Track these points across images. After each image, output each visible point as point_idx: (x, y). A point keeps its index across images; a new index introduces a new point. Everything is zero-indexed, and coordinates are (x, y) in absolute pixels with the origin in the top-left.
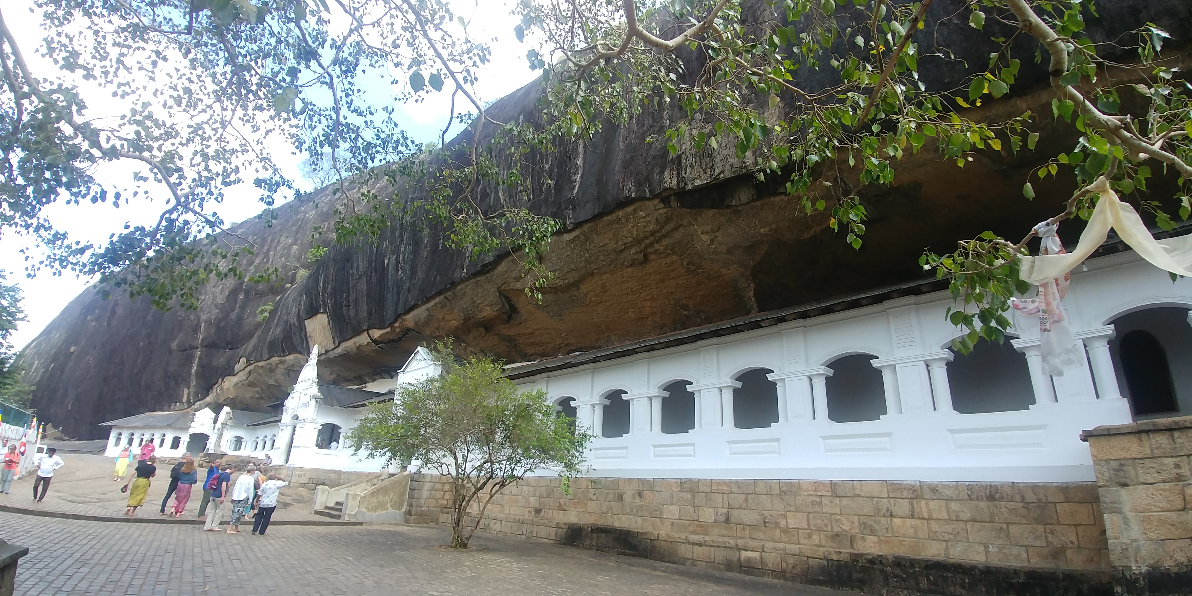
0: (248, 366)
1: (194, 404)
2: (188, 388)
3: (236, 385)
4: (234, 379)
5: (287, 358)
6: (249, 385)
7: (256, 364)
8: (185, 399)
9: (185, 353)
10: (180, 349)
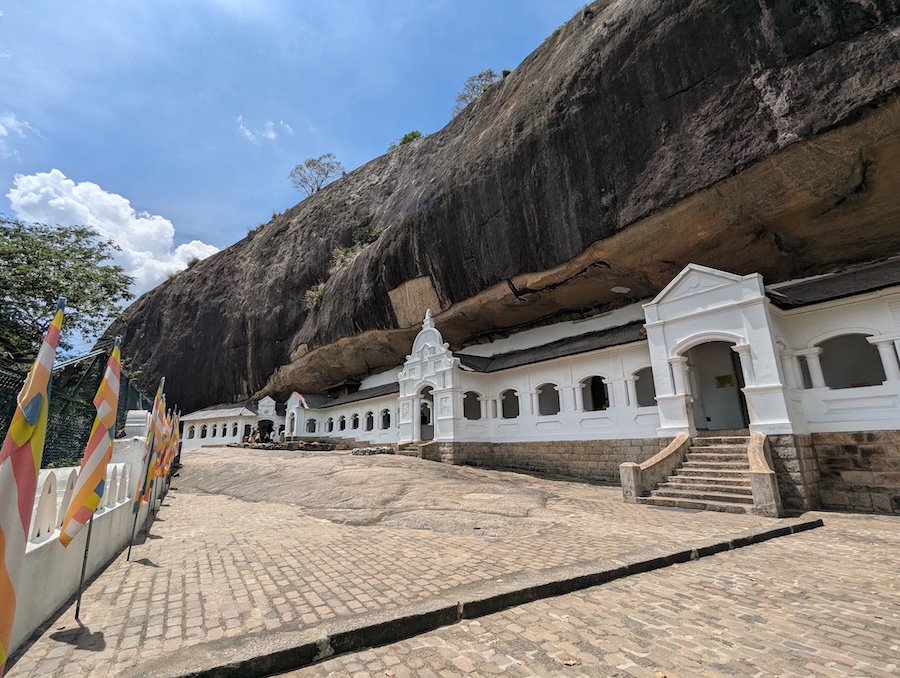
0: (310, 352)
1: (255, 394)
2: (247, 380)
4: (290, 368)
5: (361, 337)
6: (308, 371)
7: (321, 348)
8: (245, 391)
9: (238, 349)
10: (232, 346)
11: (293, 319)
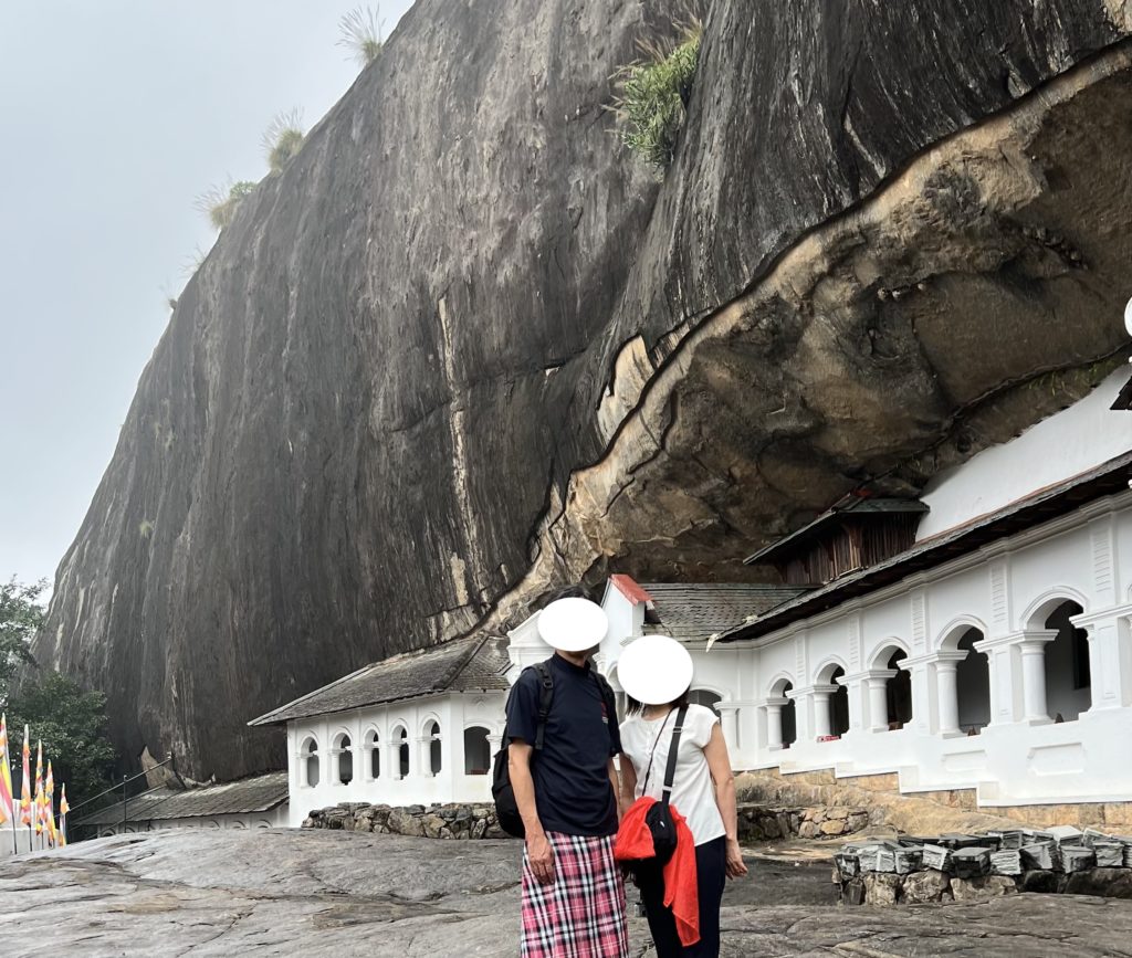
0: (659, 373)
1: (494, 607)
4: (607, 476)
6: (670, 475)
8: (462, 596)
9: (418, 429)
10: (399, 420)
11: (597, 250)
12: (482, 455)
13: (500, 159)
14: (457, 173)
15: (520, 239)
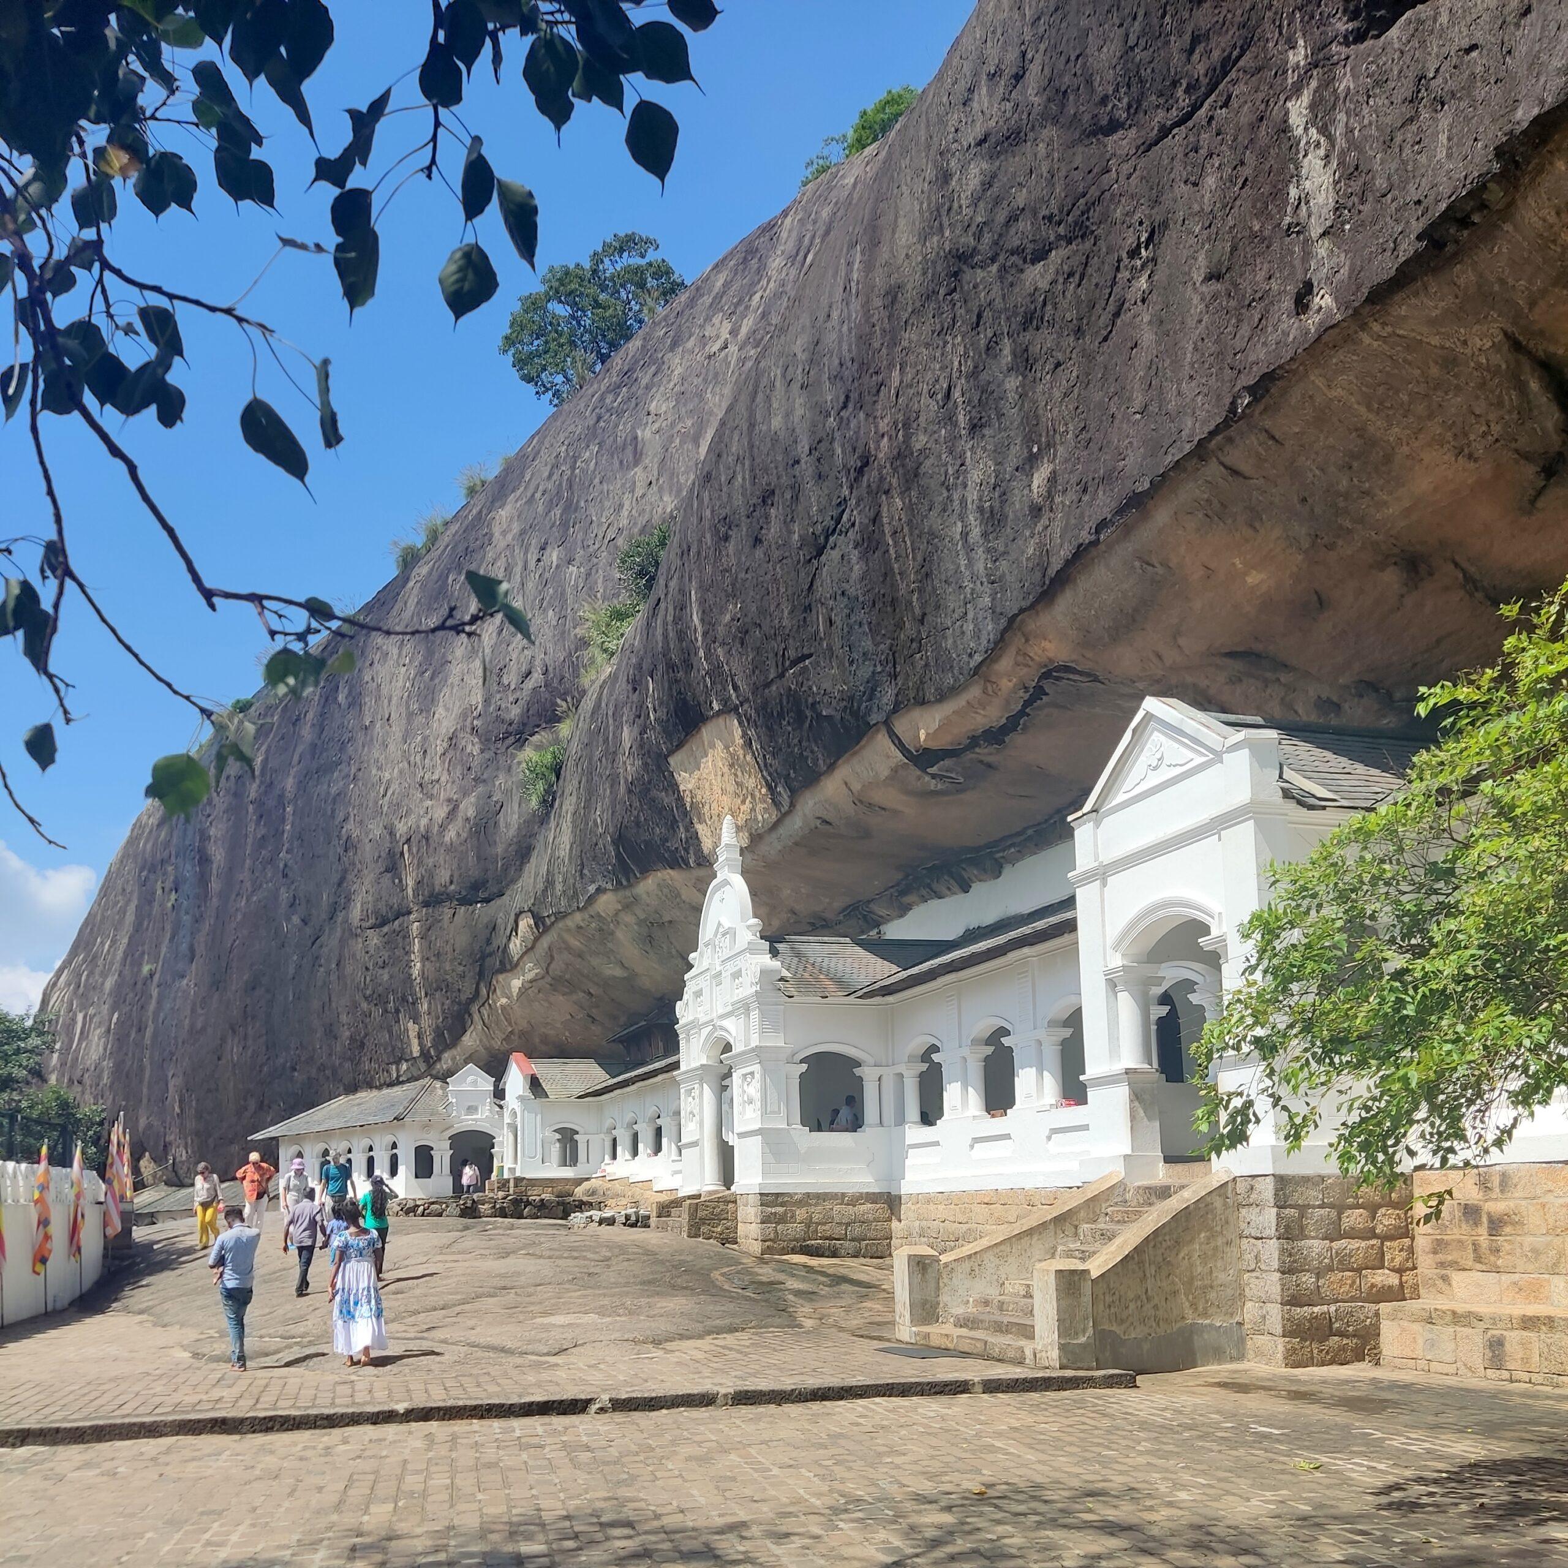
0: (541, 934)
1: (439, 1059)
2: (416, 1018)
3: (523, 991)
4: (517, 980)
5: (642, 889)
7: (561, 923)
8: (416, 1051)
9: (385, 929)
10: (372, 921)
11: (512, 832)
12: (432, 955)
13: (448, 756)
14: (418, 758)
15: (461, 815)
